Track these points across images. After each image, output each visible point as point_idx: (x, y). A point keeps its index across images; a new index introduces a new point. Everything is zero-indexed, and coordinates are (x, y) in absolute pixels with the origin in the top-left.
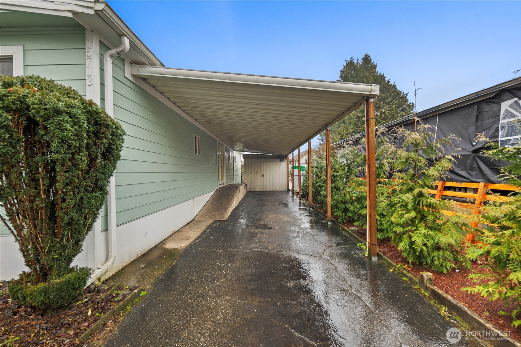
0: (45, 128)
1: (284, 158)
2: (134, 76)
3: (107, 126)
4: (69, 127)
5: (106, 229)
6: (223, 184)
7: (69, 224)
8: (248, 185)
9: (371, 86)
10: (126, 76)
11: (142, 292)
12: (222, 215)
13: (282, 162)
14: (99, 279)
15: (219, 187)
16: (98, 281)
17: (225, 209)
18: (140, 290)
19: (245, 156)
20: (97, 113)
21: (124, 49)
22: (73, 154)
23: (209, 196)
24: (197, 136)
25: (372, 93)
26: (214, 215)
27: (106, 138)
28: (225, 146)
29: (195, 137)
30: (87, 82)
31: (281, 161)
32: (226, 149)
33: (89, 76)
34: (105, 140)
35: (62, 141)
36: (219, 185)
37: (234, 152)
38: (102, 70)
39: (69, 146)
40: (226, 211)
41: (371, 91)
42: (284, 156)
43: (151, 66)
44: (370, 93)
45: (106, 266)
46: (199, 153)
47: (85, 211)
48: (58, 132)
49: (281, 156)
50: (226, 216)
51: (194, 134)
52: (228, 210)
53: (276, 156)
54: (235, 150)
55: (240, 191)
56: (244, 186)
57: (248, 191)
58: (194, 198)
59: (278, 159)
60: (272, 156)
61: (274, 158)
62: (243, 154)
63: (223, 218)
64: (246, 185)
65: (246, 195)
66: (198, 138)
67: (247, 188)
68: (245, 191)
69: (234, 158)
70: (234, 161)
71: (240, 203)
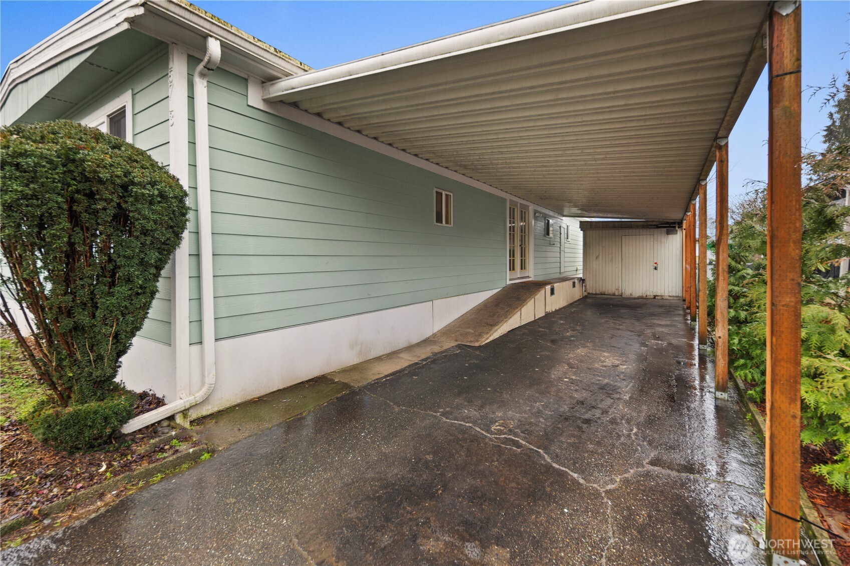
1: (675, 227)
2: (267, 101)
5: (200, 342)
6: (528, 277)
8: (588, 282)
10: (249, 104)
11: (206, 455)
12: (480, 335)
13: (670, 237)
14: (185, 412)
15: (509, 282)
16: (182, 417)
17: (492, 325)
18: (203, 450)
19: (584, 226)
21: (210, 57)
24: (444, 193)
26: (465, 335)
28: (532, 208)
29: (439, 195)
31: (668, 233)
32: (535, 214)
36: (511, 280)
37: (564, 218)
38: (191, 97)
40: (491, 331)
42: (674, 223)
43: (287, 78)
45: (193, 397)
49: (667, 223)
50: (484, 339)
51: (435, 190)
52: (496, 328)
53: (655, 223)
54: (564, 216)
55: (552, 292)
56: (574, 283)
57: (589, 293)
58: (432, 301)
59: (659, 229)
60: (645, 224)
61: (650, 228)
62: (581, 222)
63: (477, 341)
64: (582, 281)
65: (579, 300)
66: (447, 196)
67: (585, 286)
68: (577, 293)
69: (562, 229)
70: (562, 236)
71: (548, 315)
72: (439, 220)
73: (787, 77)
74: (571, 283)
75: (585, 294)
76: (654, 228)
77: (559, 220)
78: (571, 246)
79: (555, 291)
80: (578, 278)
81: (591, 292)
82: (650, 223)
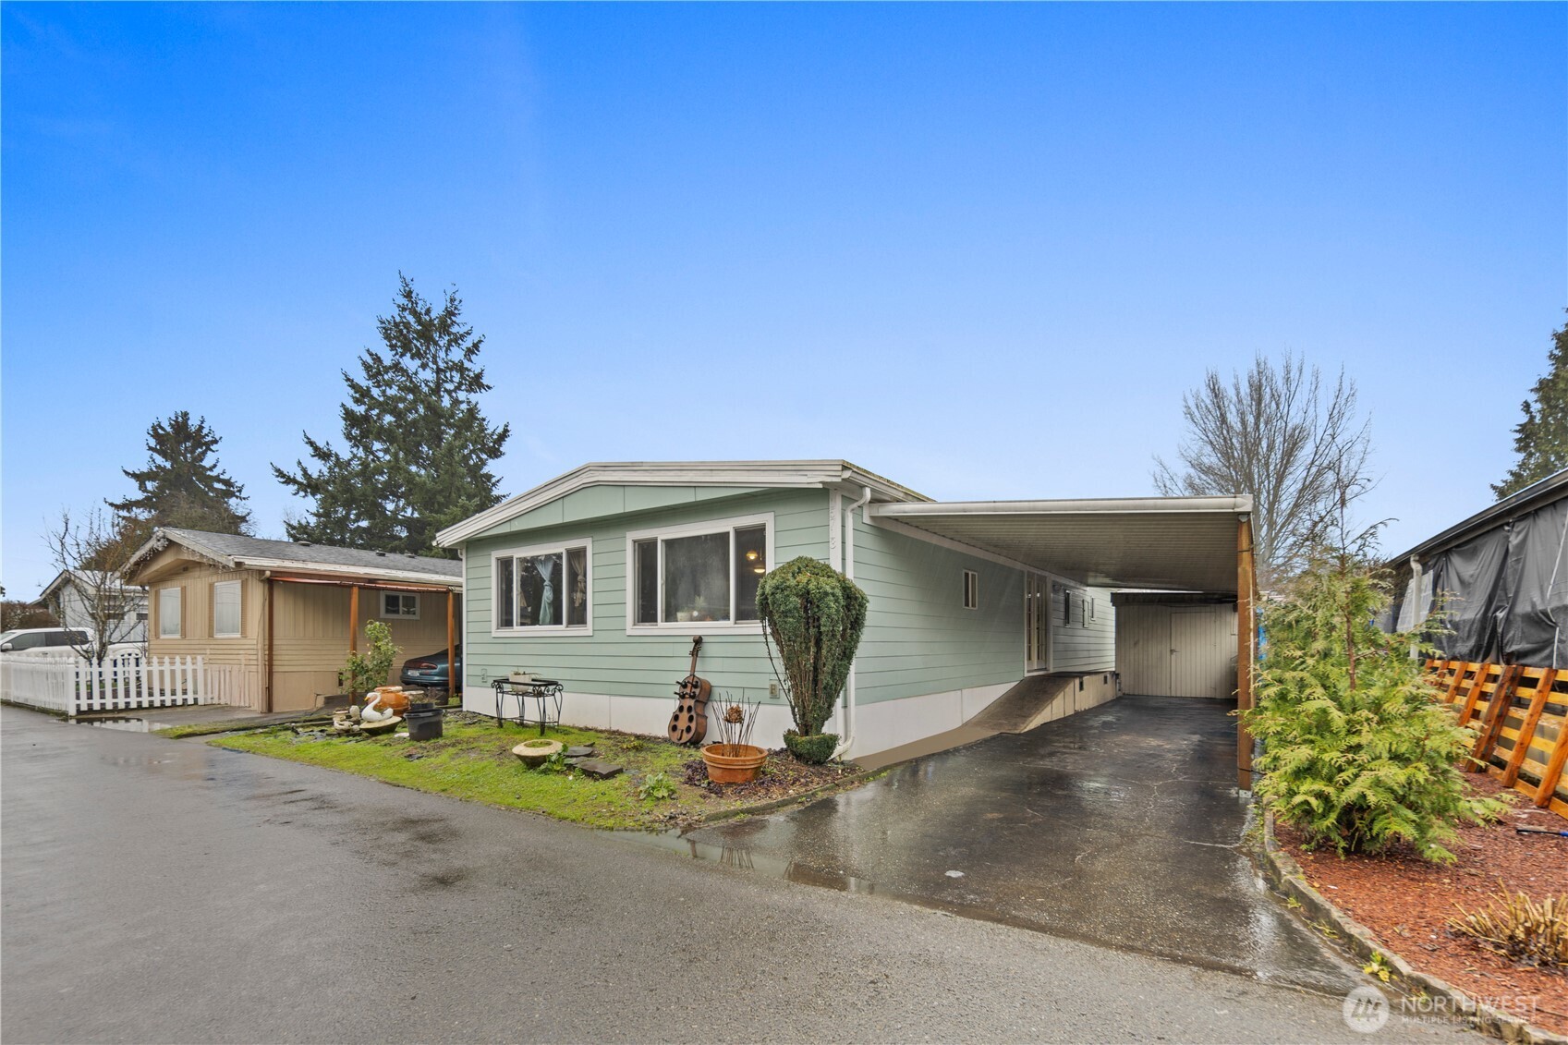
0: (818, 606)
2: (873, 518)
3: (856, 599)
4: (833, 605)
5: (845, 707)
6: (1044, 669)
7: (825, 688)
8: (1122, 678)
9: (1235, 497)
10: (864, 521)
12: (1016, 725)
15: (1027, 675)
17: (1026, 716)
19: (1116, 599)
20: (850, 588)
21: (865, 498)
22: (833, 626)
23: (1002, 690)
24: (970, 573)
25: (1236, 510)
26: (1001, 724)
27: (855, 609)
28: (1049, 578)
29: (967, 575)
30: (831, 546)
32: (1054, 586)
33: (833, 539)
34: (854, 612)
35: (829, 616)
36: (1029, 671)
37: (1088, 589)
39: (832, 620)
40: (1025, 721)
41: (1235, 506)
43: (899, 503)
44: (1232, 511)
46: (974, 605)
47: (837, 677)
48: (826, 610)
50: (1021, 728)
51: (962, 570)
52: (1031, 719)
53: (1216, 596)
54: (1088, 585)
55: (1081, 688)
56: (1106, 677)
57: (1124, 694)
58: (961, 690)
59: (1223, 605)
60: (1203, 597)
61: (1210, 603)
62: (1112, 594)
63: (1015, 729)
64: (1116, 675)
65: (1112, 701)
66: (972, 575)
67: (1120, 683)
68: (1109, 692)
69: (1086, 604)
70: (1086, 613)
71: (1077, 714)
72: (967, 605)
73: (1244, 553)
74: (1102, 676)
75: (1120, 694)
76: (1216, 603)
77: (1082, 591)
78: (1099, 627)
79: (1085, 686)
80: (1111, 672)
81: (1126, 692)
82: (1210, 596)
